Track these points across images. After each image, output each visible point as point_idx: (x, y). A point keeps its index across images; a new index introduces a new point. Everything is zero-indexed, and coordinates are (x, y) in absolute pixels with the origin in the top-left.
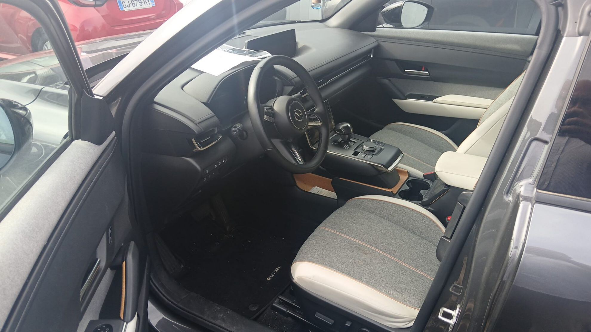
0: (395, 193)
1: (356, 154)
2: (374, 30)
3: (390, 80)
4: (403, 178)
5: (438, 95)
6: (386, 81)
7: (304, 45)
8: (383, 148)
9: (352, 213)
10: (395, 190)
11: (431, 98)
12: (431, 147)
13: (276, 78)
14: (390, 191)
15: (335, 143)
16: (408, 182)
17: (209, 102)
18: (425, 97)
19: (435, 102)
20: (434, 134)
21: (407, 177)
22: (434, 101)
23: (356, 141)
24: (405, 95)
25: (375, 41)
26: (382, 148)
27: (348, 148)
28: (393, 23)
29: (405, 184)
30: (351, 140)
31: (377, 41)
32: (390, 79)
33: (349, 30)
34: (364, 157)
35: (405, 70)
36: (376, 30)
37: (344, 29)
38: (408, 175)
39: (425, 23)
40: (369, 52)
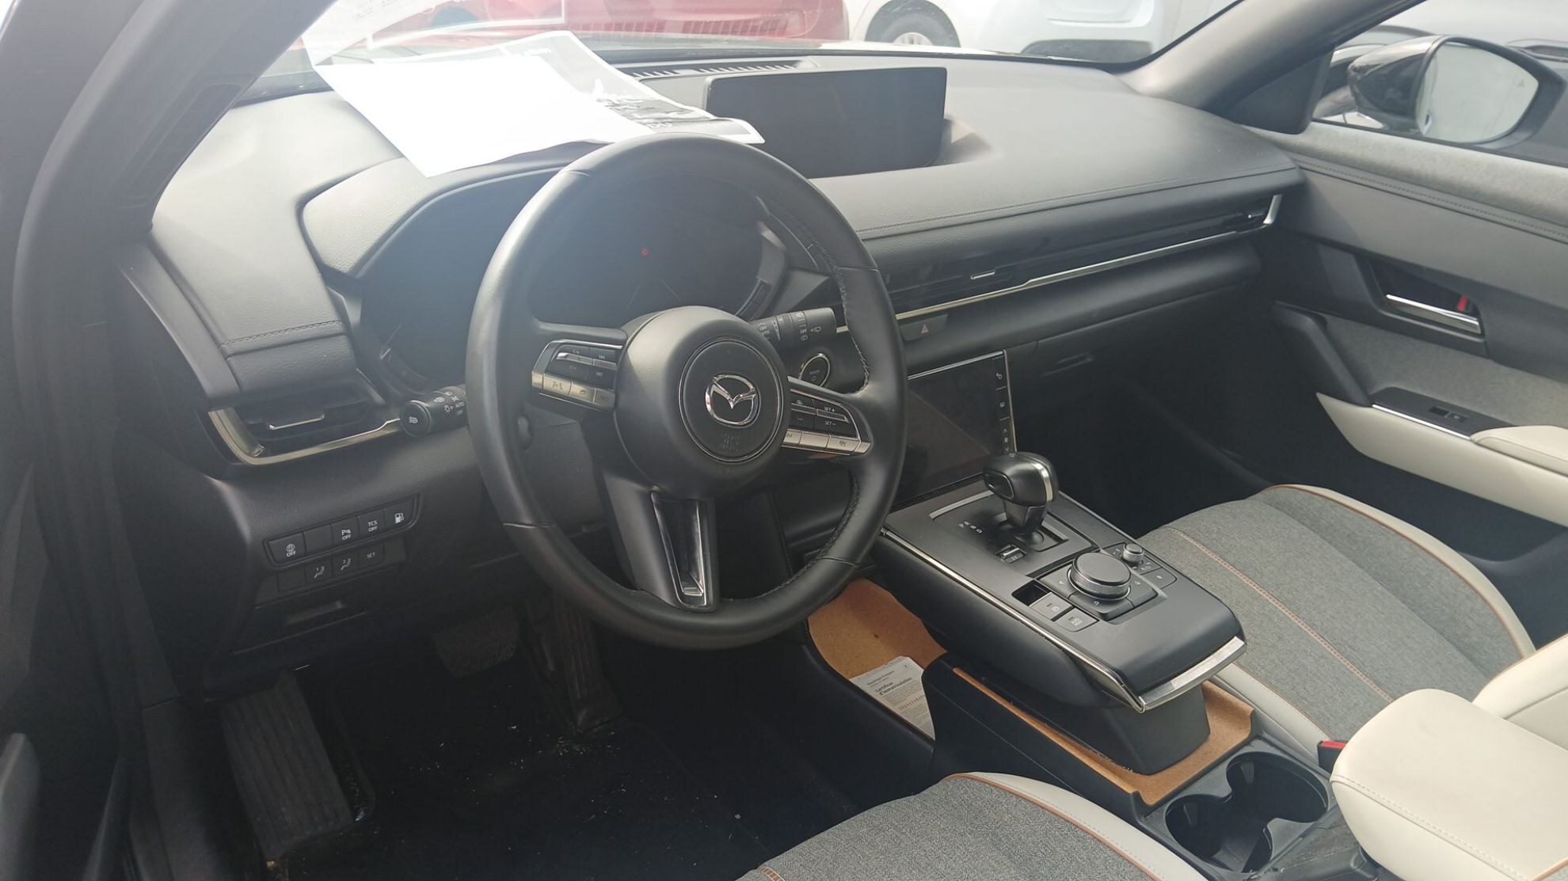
0: (1150, 800)
1: (1029, 594)
2: (1297, 128)
3: (1322, 323)
4: (1225, 737)
5: (1500, 418)
6: (1308, 324)
7: (972, 134)
8: (1160, 592)
9: (930, 840)
10: (1155, 789)
11: (1469, 423)
12: (1421, 616)
13: (768, 234)
14: (1130, 790)
15: (973, 527)
16: (1238, 765)
17: (361, 274)
18: (1446, 413)
19: (1482, 442)
20: (1445, 564)
21: (1243, 735)
22: (1477, 436)
23: (1063, 537)
24: (1372, 392)
25: (1291, 165)
26: (1157, 594)
27: (1015, 558)
28: (1384, 115)
29: (1223, 768)
30: (1044, 524)
31: (1301, 168)
32: (1325, 316)
33: (1206, 113)
34: (1054, 620)
35: (1389, 297)
36: (1309, 127)
37: (1184, 107)
38: (1250, 729)
39: (1515, 135)
40: (1260, 200)
